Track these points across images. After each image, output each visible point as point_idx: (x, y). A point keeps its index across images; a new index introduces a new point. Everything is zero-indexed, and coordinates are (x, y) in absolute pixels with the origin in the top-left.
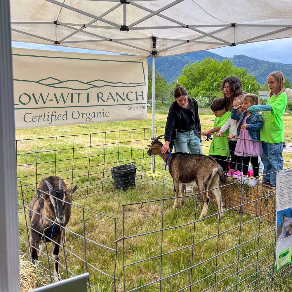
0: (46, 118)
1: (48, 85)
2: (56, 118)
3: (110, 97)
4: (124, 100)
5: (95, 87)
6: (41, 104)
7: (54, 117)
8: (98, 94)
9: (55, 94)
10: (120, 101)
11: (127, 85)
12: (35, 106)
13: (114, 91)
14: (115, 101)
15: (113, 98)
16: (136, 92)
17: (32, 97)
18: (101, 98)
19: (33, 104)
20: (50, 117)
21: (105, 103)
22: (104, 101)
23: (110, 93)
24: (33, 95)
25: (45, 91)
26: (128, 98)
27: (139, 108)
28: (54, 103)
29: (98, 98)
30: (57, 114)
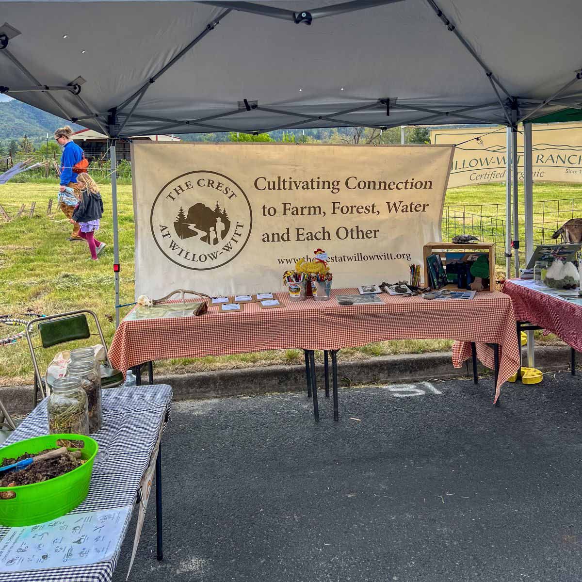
0: (487, 176)
1: (493, 151)
2: (495, 176)
3: (550, 158)
4: (564, 163)
5: (537, 149)
6: (485, 166)
7: (493, 175)
8: (538, 156)
9: (497, 158)
10: (560, 163)
11: (571, 148)
12: (480, 167)
13: (555, 154)
14: (554, 162)
15: (553, 159)
16: (580, 156)
17: (479, 161)
18: (541, 159)
19: (479, 166)
20: (490, 175)
21: (544, 164)
22: (543, 162)
23: (551, 155)
24: (480, 159)
25: (489, 155)
26: (569, 162)
27: (579, 172)
28: (496, 165)
29: (538, 159)
30: (496, 173)
